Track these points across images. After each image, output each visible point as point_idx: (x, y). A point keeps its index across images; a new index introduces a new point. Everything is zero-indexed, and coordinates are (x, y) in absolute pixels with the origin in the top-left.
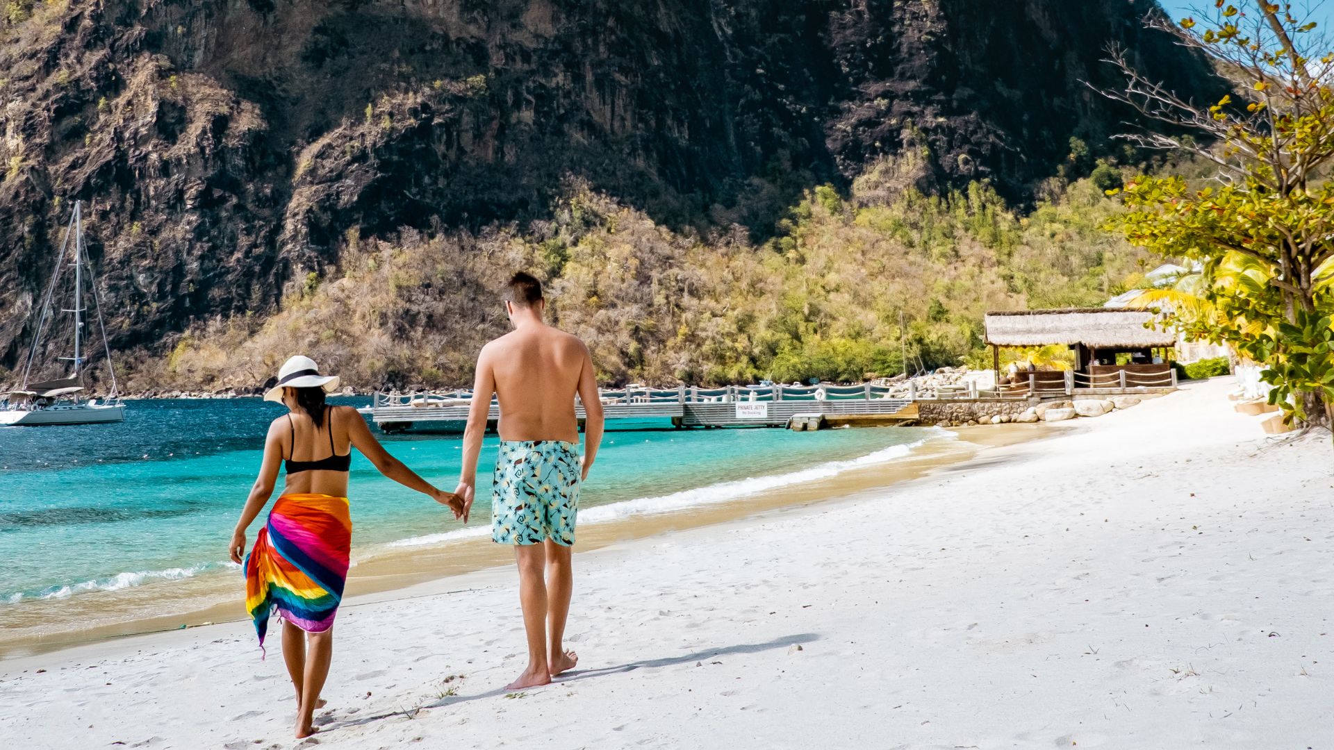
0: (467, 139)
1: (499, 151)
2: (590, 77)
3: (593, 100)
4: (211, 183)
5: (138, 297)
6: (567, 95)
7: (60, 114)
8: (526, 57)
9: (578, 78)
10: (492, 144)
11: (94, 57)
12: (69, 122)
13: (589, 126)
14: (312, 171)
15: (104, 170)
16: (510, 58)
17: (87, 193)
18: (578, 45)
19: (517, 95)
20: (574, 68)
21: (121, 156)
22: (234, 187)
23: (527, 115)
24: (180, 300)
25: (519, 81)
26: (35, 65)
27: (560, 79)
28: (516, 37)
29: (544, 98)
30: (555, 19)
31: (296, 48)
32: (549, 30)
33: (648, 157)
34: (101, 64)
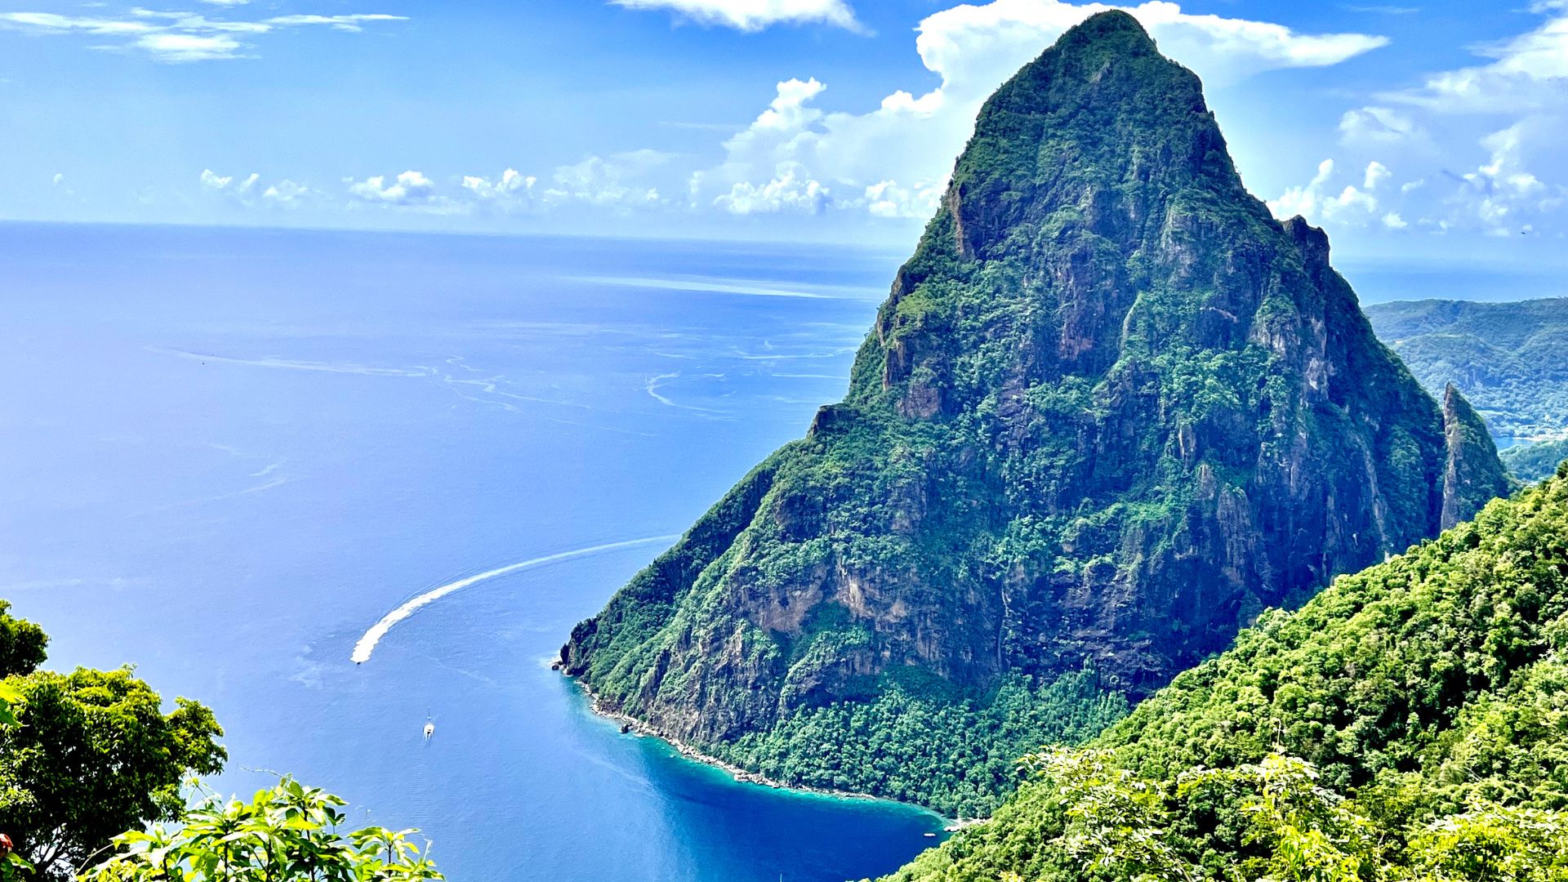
0: (857, 666)
1: (872, 669)
2: (919, 636)
3: (920, 645)
4: (757, 679)
5: (730, 721)
6: (908, 643)
7: (712, 642)
8: (890, 627)
9: (914, 635)
10: (869, 666)
11: (726, 617)
12: (716, 644)
13: (917, 658)
14: (791, 678)
15: (724, 668)
16: (883, 627)
17: (718, 675)
18: (916, 620)
19: (883, 644)
20: (912, 632)
21: (729, 663)
22: (765, 682)
23: (887, 654)
24: (742, 724)
25: (885, 638)
26: (708, 616)
27: (905, 636)
28: (889, 618)
29: (896, 645)
30: (906, 608)
31: (797, 619)
32: (903, 613)
33: (944, 670)
34: (727, 622)
